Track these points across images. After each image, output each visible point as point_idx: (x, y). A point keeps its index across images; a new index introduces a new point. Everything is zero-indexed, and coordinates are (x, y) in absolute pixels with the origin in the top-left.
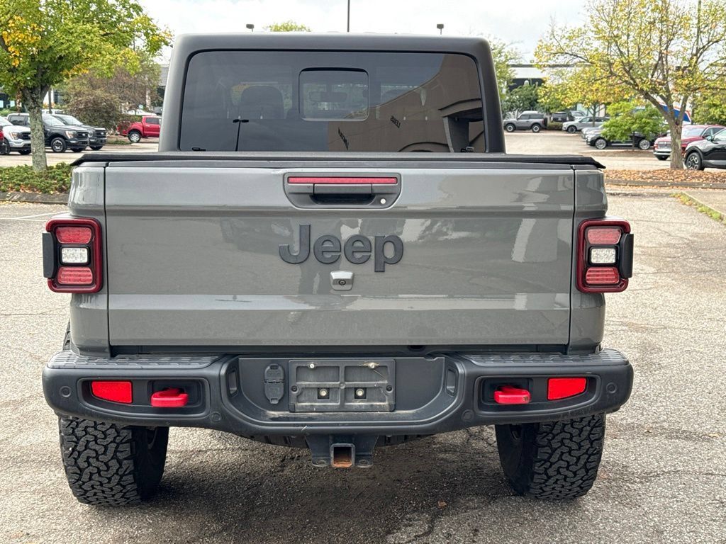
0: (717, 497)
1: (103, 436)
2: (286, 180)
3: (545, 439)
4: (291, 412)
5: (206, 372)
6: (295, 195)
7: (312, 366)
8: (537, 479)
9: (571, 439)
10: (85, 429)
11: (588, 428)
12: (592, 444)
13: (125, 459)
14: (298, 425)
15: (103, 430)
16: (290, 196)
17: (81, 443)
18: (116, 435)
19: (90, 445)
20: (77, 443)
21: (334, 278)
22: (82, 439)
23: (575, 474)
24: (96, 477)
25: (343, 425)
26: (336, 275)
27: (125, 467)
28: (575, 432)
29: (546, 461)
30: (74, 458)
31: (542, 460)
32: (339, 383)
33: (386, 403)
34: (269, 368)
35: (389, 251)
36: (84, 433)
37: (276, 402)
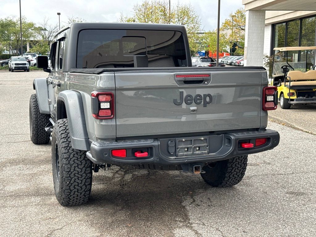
0: (275, 181)
1: (81, 177)
2: (175, 77)
3: (230, 165)
4: (176, 156)
5: (153, 144)
6: (179, 82)
7: (184, 140)
8: (226, 179)
9: (238, 164)
10: (74, 175)
11: (244, 160)
12: (244, 165)
13: (88, 185)
14: (184, 160)
15: (81, 174)
16: (177, 82)
17: (72, 180)
18: (85, 176)
19: (76, 181)
20: (71, 180)
21: (191, 109)
22: (73, 178)
23: (238, 176)
24: (76, 193)
25: (198, 159)
26: (192, 108)
27: (87, 188)
28: (240, 161)
29: (230, 172)
30: (69, 186)
31: (228, 172)
32: (192, 145)
33: (206, 151)
34: (170, 142)
35: (208, 99)
36: (74, 176)
37: (173, 153)
